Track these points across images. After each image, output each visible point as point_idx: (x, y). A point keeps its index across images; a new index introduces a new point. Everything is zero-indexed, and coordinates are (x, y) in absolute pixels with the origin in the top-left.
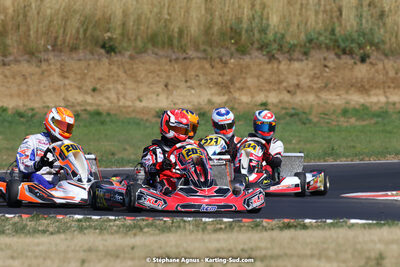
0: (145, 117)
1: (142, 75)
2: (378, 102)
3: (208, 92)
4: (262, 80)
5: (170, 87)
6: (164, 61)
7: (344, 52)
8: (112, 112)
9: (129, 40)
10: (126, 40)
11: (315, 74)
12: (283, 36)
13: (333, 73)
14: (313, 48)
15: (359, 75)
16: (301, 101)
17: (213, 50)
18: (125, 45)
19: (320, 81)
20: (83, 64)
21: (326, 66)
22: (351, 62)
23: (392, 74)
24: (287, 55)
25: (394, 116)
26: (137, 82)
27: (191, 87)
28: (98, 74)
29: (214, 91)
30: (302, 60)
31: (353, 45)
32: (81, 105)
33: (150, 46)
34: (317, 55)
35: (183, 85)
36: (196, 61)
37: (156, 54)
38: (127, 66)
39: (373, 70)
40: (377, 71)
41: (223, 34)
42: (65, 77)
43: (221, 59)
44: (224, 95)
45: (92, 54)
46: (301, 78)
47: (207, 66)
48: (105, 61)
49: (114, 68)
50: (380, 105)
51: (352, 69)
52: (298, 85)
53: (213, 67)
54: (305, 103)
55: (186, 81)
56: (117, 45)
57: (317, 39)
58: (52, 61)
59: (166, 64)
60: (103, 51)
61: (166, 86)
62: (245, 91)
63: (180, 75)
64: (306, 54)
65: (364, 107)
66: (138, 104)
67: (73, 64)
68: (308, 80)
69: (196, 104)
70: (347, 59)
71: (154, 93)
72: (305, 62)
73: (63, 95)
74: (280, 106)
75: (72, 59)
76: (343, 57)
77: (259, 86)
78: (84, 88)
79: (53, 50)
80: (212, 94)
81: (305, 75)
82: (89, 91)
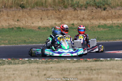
0: (35, 29)
1: (33, 15)
2: (109, 23)
3: (55, 20)
4: (72, 16)
5: (42, 19)
6: (40, 11)
7: (98, 7)
8: (24, 27)
9: (29, 4)
10: (28, 4)
11: (89, 14)
12: (79, 2)
13: (95, 14)
14: (88, 6)
15: (103, 14)
16: (85, 23)
17: (56, 7)
18: (27, 6)
19: (91, 16)
20: (14, 12)
21: (92, 12)
22: (101, 10)
23: (114, 14)
24: (80, 8)
25: (115, 28)
26: (32, 17)
27: (49, 19)
28: (19, 15)
29: (57, 20)
30: (85, 10)
31: (101, 5)
32: (14, 25)
33: (35, 6)
34: (89, 8)
35: (47, 18)
36: (51, 11)
37: (38, 8)
38: (28, 13)
39: (108, 13)
40: (109, 13)
41: (59, 2)
42: (8, 16)
43: (59, 10)
44: (60, 21)
45: (17, 9)
46: (85, 16)
47: (54, 12)
48: (21, 11)
49: (24, 13)
50: (110, 24)
51: (101, 13)
52: (83, 18)
53: (56, 13)
54: (86, 24)
55: (48, 17)
56: (25, 6)
57: (90, 3)
58: (4, 11)
59: (41, 12)
60: (20, 8)
61: (41, 19)
62: (66, 20)
63: (45, 15)
64: (86, 8)
65: (105, 25)
66: (32, 25)
67: (11, 12)
68: (87, 16)
69: (51, 24)
70: (99, 9)
71: (37, 21)
72: (86, 10)
73: (8, 22)
74: (78, 24)
75: (11, 10)
76: (98, 9)
77: (71, 18)
78: (15, 20)
79: (4, 8)
80: (56, 21)
81: (86, 15)
82: (16, 21)
